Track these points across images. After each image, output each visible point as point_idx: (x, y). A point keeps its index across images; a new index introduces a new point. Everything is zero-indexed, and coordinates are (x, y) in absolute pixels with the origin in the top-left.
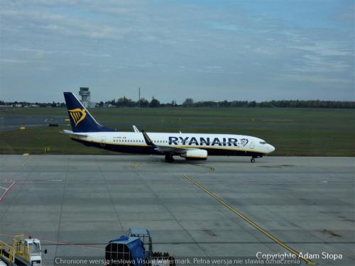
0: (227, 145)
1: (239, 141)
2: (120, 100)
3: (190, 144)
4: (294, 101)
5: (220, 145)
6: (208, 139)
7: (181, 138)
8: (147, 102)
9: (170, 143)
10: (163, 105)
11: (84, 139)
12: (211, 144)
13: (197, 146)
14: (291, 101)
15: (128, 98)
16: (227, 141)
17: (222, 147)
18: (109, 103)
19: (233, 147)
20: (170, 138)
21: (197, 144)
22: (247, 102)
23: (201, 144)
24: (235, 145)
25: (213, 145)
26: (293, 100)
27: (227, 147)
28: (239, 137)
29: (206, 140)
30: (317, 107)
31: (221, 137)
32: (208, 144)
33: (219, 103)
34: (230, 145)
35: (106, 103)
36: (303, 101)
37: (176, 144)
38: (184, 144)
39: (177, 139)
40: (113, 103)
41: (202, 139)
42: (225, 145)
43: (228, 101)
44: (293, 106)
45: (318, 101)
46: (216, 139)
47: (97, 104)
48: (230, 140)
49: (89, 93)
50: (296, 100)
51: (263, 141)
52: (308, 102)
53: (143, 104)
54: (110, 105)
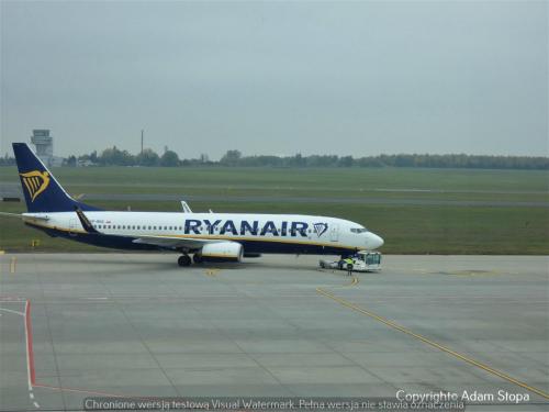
0: (289, 234)
1: (311, 227)
2: (106, 153)
3: (222, 232)
4: (421, 156)
5: (276, 234)
6: (256, 223)
7: (207, 222)
8: (155, 156)
9: (187, 232)
10: (186, 163)
11: (43, 224)
12: (259, 233)
13: (235, 237)
14: (415, 155)
15: (121, 150)
16: (289, 227)
17: (279, 238)
18: (85, 158)
19: (299, 239)
20: (188, 222)
21: (235, 232)
22: (336, 157)
23: (243, 233)
24: (304, 235)
25: (263, 234)
26: (419, 153)
27: (288, 238)
28: (311, 220)
29: (252, 225)
30: (462, 166)
31: (278, 219)
32: (254, 233)
33: (287, 159)
34: (294, 234)
35: (80, 158)
36: (436, 156)
37: (197, 232)
38: (212, 232)
39: (199, 223)
40: (93, 157)
41: (244, 224)
42: (284, 234)
43: (303, 156)
44: (420, 165)
45: (462, 156)
46: (271, 224)
47: (65, 160)
48: (294, 224)
49: (50, 140)
50: (424, 154)
51: (360, 227)
52: (446, 157)
53: (148, 159)
54: (89, 163)
